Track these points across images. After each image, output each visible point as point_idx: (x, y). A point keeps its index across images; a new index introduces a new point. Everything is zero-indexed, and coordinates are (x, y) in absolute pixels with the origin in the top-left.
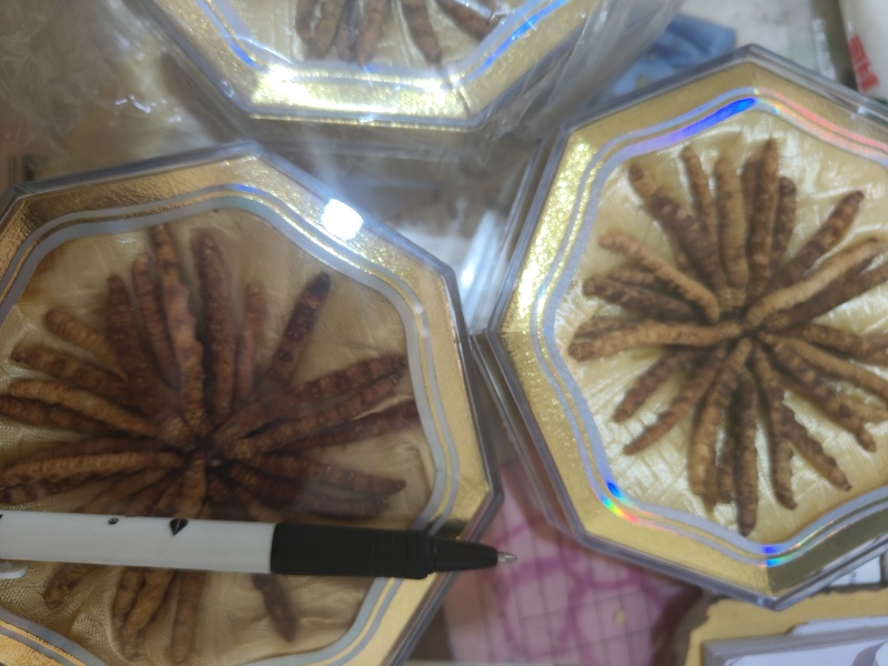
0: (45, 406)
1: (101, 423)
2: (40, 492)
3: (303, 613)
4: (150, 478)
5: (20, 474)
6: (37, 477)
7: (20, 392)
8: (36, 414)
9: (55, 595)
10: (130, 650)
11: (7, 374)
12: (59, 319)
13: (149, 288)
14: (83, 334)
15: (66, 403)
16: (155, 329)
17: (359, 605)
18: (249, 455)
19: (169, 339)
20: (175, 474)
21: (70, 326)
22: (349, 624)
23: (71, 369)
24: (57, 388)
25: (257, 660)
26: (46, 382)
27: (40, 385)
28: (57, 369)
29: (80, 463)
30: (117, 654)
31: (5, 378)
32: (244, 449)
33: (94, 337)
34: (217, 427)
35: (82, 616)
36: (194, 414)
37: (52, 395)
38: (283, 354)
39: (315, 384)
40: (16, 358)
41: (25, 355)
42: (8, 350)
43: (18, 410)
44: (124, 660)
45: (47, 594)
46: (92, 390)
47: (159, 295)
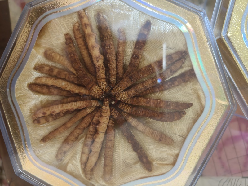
0: (48, 87)
1: (68, 91)
2: (50, 119)
3: (153, 160)
4: (89, 111)
5: (42, 112)
6: (48, 113)
7: (38, 81)
8: (45, 90)
9: (60, 157)
10: (88, 176)
11: (33, 75)
12: (49, 53)
13: (80, 35)
14: (58, 57)
15: (55, 85)
16: (85, 53)
17: (177, 156)
18: (126, 98)
19: (90, 56)
20: (98, 108)
21: (53, 54)
22: (174, 163)
23: (55, 72)
24: (51, 79)
25: (137, 179)
26: (47, 77)
27: (45, 78)
28: (50, 73)
29: (62, 106)
30: (84, 178)
31: (33, 77)
32: (124, 96)
33: (62, 58)
34: (112, 89)
35: (70, 164)
36: (103, 83)
37: (50, 82)
38: (135, 56)
39: (150, 66)
40: (36, 69)
41: (38, 68)
42: (33, 66)
43: (38, 89)
44: (87, 180)
45: (57, 156)
46: (64, 79)
47: (85, 38)
